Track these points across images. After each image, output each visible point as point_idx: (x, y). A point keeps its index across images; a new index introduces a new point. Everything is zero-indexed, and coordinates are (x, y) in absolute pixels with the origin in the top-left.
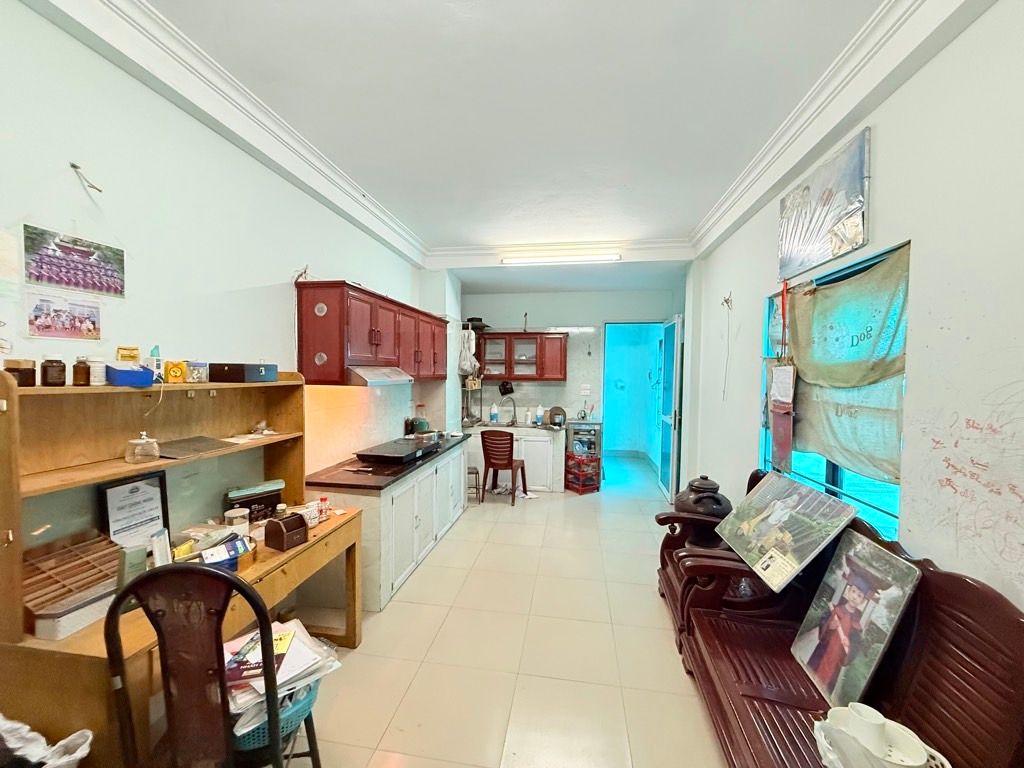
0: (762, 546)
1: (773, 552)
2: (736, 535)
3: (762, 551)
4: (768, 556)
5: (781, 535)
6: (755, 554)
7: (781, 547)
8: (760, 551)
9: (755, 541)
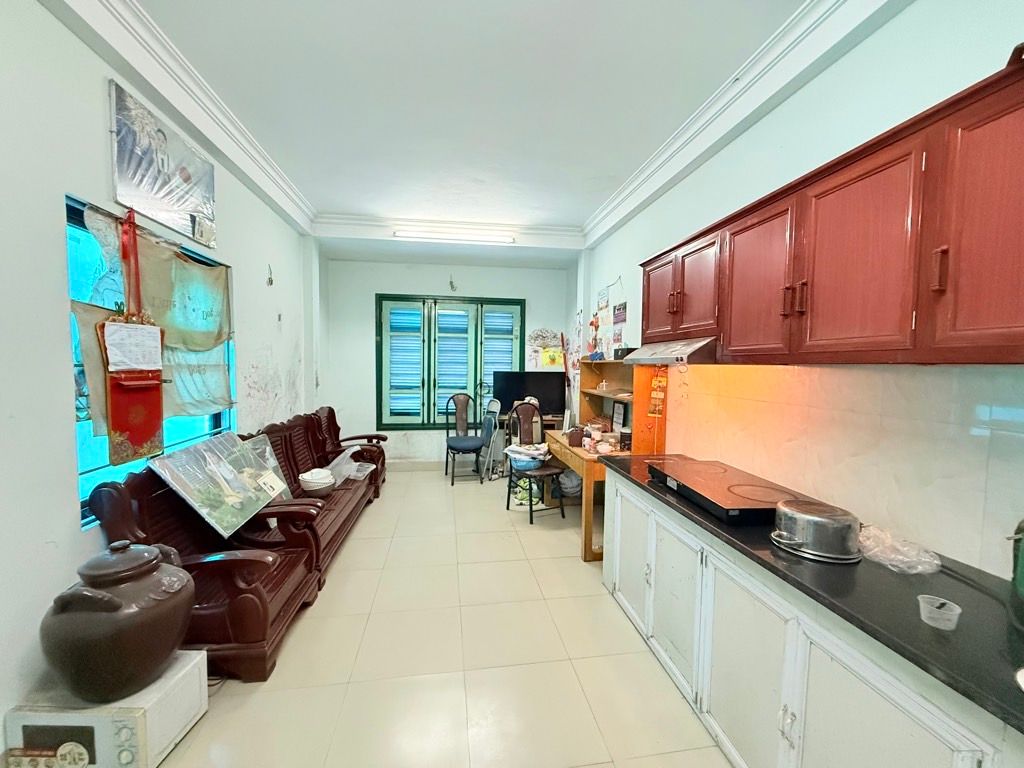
0: (255, 489)
1: (261, 481)
2: (241, 510)
3: (259, 489)
4: (263, 486)
5: (245, 474)
6: (262, 496)
7: (256, 477)
8: (259, 490)
9: (250, 494)
